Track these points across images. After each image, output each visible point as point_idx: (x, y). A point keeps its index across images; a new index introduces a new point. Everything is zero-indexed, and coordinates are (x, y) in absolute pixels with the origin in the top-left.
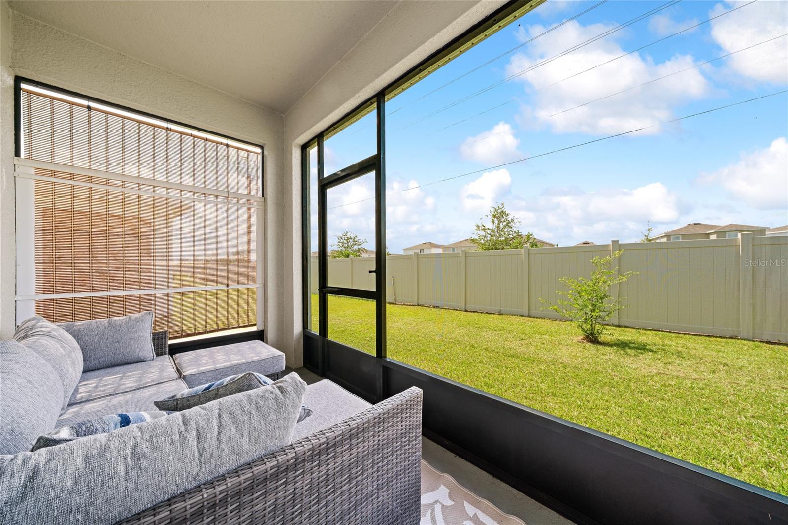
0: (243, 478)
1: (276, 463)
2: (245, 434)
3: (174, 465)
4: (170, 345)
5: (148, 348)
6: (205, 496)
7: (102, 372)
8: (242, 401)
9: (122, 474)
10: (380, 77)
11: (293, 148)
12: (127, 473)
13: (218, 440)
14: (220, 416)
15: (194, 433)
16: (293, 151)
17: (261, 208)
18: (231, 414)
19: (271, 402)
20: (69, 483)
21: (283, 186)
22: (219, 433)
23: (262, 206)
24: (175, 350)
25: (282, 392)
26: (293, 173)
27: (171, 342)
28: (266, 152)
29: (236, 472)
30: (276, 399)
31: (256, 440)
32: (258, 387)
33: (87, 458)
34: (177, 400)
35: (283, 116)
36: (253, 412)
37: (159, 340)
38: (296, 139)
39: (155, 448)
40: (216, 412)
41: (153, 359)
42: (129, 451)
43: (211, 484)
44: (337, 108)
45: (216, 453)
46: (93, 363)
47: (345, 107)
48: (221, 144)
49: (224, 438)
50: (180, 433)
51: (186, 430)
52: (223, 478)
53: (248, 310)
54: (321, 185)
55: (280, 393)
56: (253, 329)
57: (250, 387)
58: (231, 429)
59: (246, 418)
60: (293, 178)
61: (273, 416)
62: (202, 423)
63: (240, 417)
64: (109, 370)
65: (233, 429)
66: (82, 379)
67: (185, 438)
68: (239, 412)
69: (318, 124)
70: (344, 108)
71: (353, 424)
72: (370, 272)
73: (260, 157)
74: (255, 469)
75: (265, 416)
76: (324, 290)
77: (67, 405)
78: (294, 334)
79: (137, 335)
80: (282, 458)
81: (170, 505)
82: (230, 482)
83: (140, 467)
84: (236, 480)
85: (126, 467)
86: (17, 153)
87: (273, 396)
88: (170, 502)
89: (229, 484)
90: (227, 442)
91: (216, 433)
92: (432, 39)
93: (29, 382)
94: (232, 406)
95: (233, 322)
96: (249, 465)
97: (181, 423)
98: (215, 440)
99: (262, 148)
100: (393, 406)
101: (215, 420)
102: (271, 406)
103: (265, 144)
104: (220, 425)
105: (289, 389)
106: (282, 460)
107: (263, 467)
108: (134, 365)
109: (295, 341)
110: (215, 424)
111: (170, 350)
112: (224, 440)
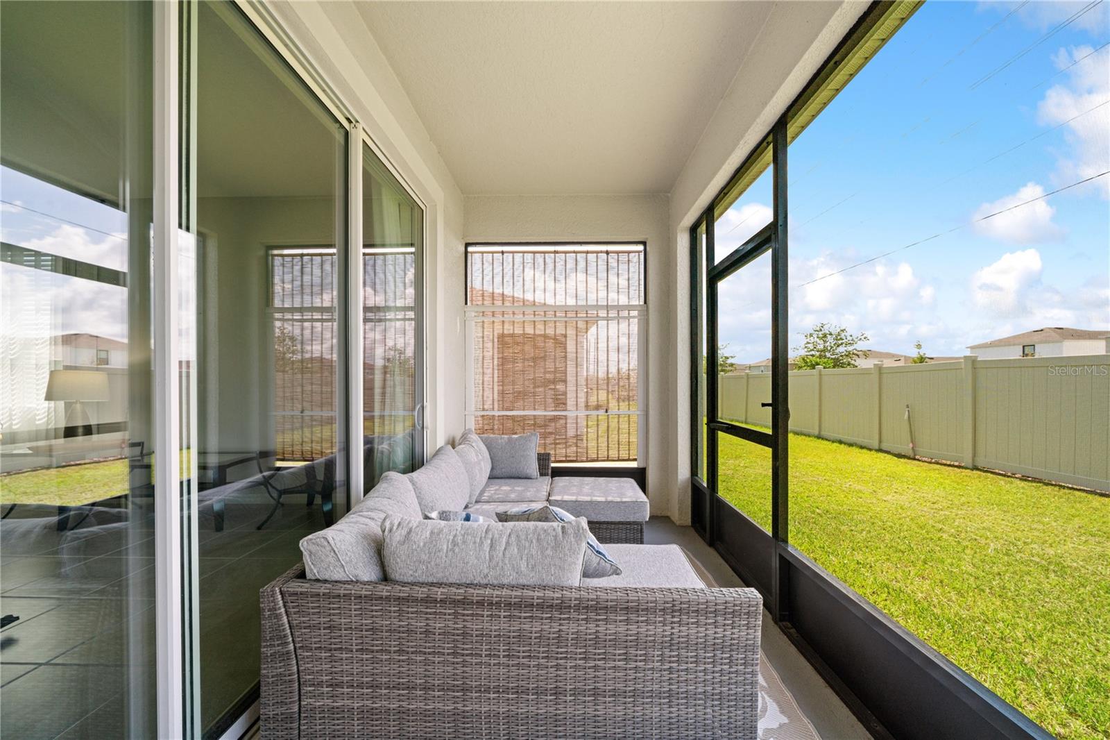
0: (514, 593)
1: (543, 595)
2: (525, 558)
3: (473, 560)
4: (552, 468)
5: (533, 467)
6: (487, 593)
7: (503, 480)
8: (529, 528)
9: (445, 551)
10: (768, 105)
11: (679, 235)
12: (447, 551)
13: (504, 554)
14: (510, 535)
15: (489, 542)
16: (679, 239)
17: (643, 317)
18: (518, 536)
19: (551, 538)
20: (422, 544)
21: (669, 287)
22: (505, 549)
23: (644, 315)
24: (557, 473)
25: (563, 532)
26: (678, 268)
27: (553, 465)
28: (648, 248)
29: (512, 587)
30: (556, 537)
31: (533, 568)
32: (553, 521)
33: (432, 533)
34: (507, 515)
35: (669, 195)
36: (534, 541)
37: (543, 459)
38: (680, 222)
39: (464, 542)
40: (509, 531)
41: (537, 478)
42: (451, 538)
43: (493, 586)
44: (720, 168)
45: (500, 564)
46: (498, 472)
47: (731, 163)
48: (601, 252)
49: (508, 555)
50: (481, 538)
51: (485, 537)
52: (502, 586)
53: (629, 442)
54: (710, 279)
55: (561, 533)
56: (634, 465)
57: (546, 519)
58: (514, 550)
59: (527, 545)
60: (678, 274)
61: (549, 552)
62: (496, 536)
63: (523, 542)
64: (507, 481)
65: (516, 550)
66: (487, 485)
67: (482, 543)
68: (523, 537)
69: (702, 197)
70: (729, 164)
71: (633, 596)
72: (764, 405)
73: (642, 255)
74: (525, 591)
75: (543, 549)
76: (715, 426)
77: (474, 501)
78: (679, 481)
79: (525, 453)
80: (549, 594)
81: (467, 587)
82: (505, 592)
83: (454, 551)
84: (509, 592)
85: (448, 547)
86: (466, 304)
87: (554, 534)
88: (468, 585)
89: (504, 593)
90: (510, 558)
91: (503, 548)
92: (839, 10)
93: (447, 477)
94: (521, 530)
95: (603, 454)
96: (523, 587)
97: (484, 531)
98: (501, 553)
99: (644, 243)
100: (699, 598)
101: (505, 537)
102: (550, 542)
103: (647, 239)
104: (508, 543)
105: (569, 532)
106: (549, 595)
107: (531, 593)
108: (523, 480)
109: (679, 489)
110: (504, 540)
111: (552, 472)
112: (508, 556)
